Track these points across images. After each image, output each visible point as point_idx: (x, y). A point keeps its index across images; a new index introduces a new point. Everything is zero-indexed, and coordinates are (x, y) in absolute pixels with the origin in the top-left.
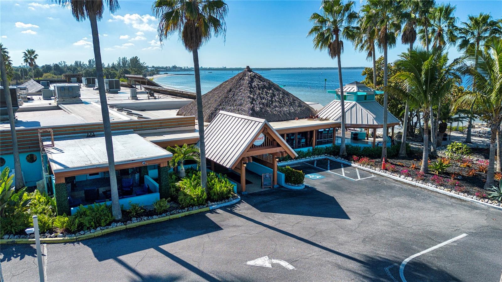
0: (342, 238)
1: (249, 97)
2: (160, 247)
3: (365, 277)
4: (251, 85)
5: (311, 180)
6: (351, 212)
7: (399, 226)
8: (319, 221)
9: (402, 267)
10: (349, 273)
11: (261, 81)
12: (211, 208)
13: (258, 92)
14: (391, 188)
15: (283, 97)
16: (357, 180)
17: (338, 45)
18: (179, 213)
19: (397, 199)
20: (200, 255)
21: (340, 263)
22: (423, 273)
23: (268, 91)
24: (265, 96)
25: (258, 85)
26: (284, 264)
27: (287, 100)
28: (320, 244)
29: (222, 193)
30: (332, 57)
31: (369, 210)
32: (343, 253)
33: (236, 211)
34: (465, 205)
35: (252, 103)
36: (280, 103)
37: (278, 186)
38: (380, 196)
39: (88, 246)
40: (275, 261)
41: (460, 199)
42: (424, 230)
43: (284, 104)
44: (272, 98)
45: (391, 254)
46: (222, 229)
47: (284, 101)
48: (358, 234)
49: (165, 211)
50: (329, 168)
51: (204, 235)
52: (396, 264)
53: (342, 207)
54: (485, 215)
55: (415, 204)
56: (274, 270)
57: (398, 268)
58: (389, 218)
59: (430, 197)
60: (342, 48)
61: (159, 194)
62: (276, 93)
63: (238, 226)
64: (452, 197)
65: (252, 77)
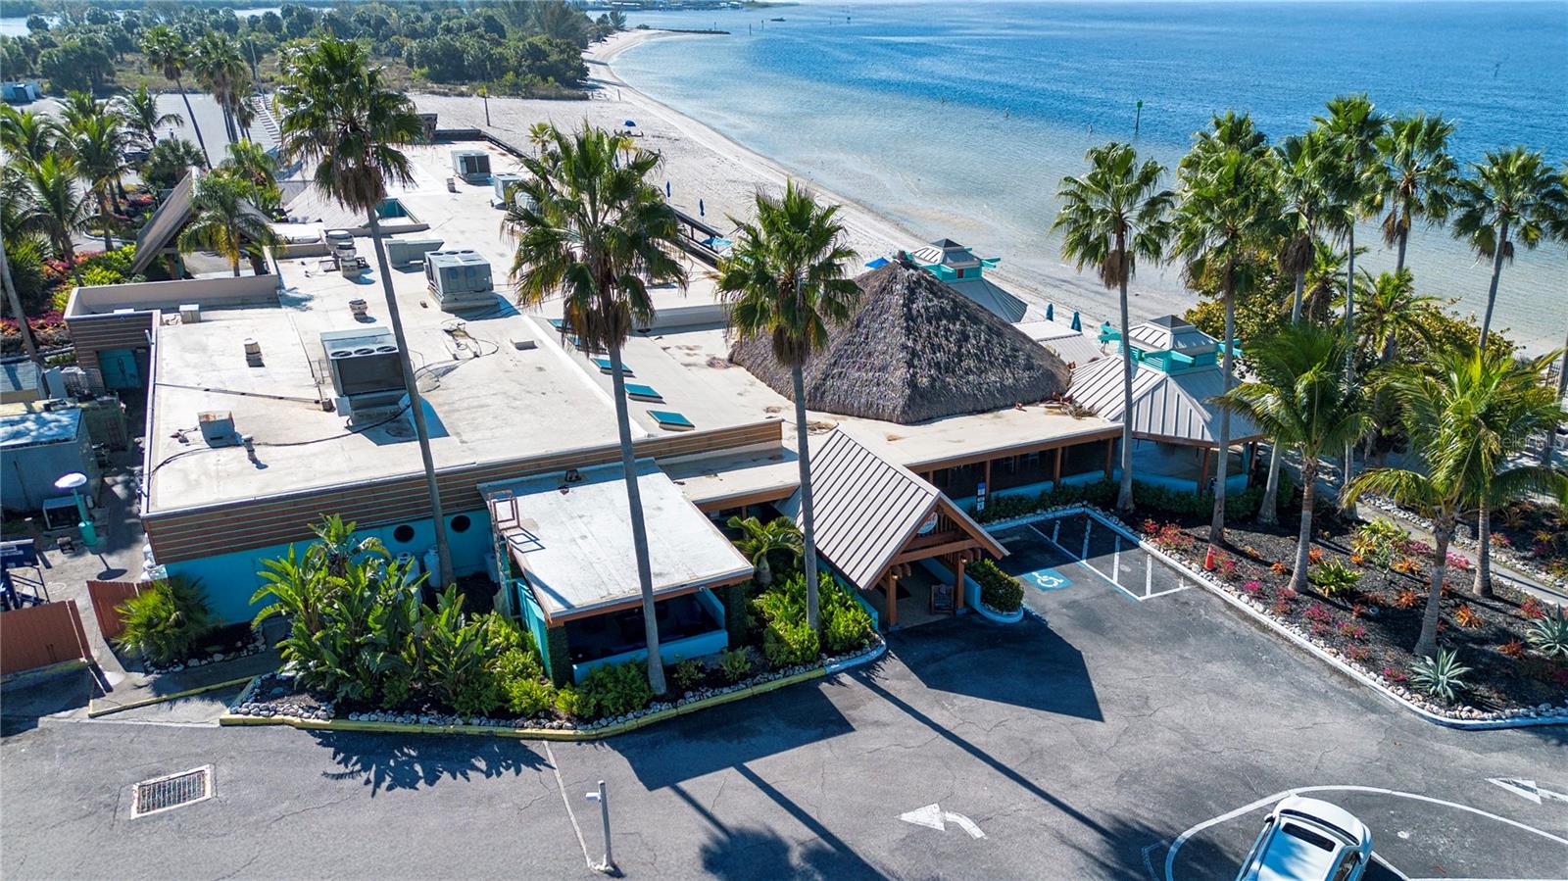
0: (1079, 771)
1: (904, 347)
2: (746, 764)
3: (1103, 865)
4: (910, 310)
5: (1040, 591)
6: (1109, 701)
7: (1197, 746)
8: (1040, 723)
9: (1173, 849)
10: (1077, 855)
11: (935, 294)
12: (828, 670)
13: (926, 328)
14: (1212, 630)
15: (987, 341)
16: (1141, 599)
17: (1121, 262)
18: (769, 681)
19: (1214, 668)
20: (818, 790)
21: (1065, 832)
22: (1207, 865)
23: (951, 326)
24: (944, 342)
25: (927, 309)
26: (967, 824)
27: (997, 351)
28: (1036, 783)
29: (849, 639)
30: (1108, 286)
31: (1147, 698)
32: (1074, 808)
33: (879, 682)
34: (1353, 698)
35: (910, 365)
36: (980, 361)
37: (965, 611)
38: (1181, 657)
39: (620, 752)
40: (951, 817)
41: (1351, 679)
42: (1242, 762)
43: (991, 363)
44: (960, 347)
45: (1161, 817)
46: (853, 730)
47: (988, 354)
48: (1111, 763)
49: (744, 677)
50: (1085, 554)
51: (821, 742)
52: (1164, 842)
53: (1094, 684)
54: (1382, 730)
55: (1250, 686)
56: (948, 837)
57: (1166, 850)
58: (1182, 722)
59: (1287, 666)
60: (1131, 269)
61: (726, 633)
62: (971, 331)
63: (885, 725)
64: (1335, 671)
65: (912, 285)
